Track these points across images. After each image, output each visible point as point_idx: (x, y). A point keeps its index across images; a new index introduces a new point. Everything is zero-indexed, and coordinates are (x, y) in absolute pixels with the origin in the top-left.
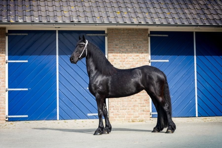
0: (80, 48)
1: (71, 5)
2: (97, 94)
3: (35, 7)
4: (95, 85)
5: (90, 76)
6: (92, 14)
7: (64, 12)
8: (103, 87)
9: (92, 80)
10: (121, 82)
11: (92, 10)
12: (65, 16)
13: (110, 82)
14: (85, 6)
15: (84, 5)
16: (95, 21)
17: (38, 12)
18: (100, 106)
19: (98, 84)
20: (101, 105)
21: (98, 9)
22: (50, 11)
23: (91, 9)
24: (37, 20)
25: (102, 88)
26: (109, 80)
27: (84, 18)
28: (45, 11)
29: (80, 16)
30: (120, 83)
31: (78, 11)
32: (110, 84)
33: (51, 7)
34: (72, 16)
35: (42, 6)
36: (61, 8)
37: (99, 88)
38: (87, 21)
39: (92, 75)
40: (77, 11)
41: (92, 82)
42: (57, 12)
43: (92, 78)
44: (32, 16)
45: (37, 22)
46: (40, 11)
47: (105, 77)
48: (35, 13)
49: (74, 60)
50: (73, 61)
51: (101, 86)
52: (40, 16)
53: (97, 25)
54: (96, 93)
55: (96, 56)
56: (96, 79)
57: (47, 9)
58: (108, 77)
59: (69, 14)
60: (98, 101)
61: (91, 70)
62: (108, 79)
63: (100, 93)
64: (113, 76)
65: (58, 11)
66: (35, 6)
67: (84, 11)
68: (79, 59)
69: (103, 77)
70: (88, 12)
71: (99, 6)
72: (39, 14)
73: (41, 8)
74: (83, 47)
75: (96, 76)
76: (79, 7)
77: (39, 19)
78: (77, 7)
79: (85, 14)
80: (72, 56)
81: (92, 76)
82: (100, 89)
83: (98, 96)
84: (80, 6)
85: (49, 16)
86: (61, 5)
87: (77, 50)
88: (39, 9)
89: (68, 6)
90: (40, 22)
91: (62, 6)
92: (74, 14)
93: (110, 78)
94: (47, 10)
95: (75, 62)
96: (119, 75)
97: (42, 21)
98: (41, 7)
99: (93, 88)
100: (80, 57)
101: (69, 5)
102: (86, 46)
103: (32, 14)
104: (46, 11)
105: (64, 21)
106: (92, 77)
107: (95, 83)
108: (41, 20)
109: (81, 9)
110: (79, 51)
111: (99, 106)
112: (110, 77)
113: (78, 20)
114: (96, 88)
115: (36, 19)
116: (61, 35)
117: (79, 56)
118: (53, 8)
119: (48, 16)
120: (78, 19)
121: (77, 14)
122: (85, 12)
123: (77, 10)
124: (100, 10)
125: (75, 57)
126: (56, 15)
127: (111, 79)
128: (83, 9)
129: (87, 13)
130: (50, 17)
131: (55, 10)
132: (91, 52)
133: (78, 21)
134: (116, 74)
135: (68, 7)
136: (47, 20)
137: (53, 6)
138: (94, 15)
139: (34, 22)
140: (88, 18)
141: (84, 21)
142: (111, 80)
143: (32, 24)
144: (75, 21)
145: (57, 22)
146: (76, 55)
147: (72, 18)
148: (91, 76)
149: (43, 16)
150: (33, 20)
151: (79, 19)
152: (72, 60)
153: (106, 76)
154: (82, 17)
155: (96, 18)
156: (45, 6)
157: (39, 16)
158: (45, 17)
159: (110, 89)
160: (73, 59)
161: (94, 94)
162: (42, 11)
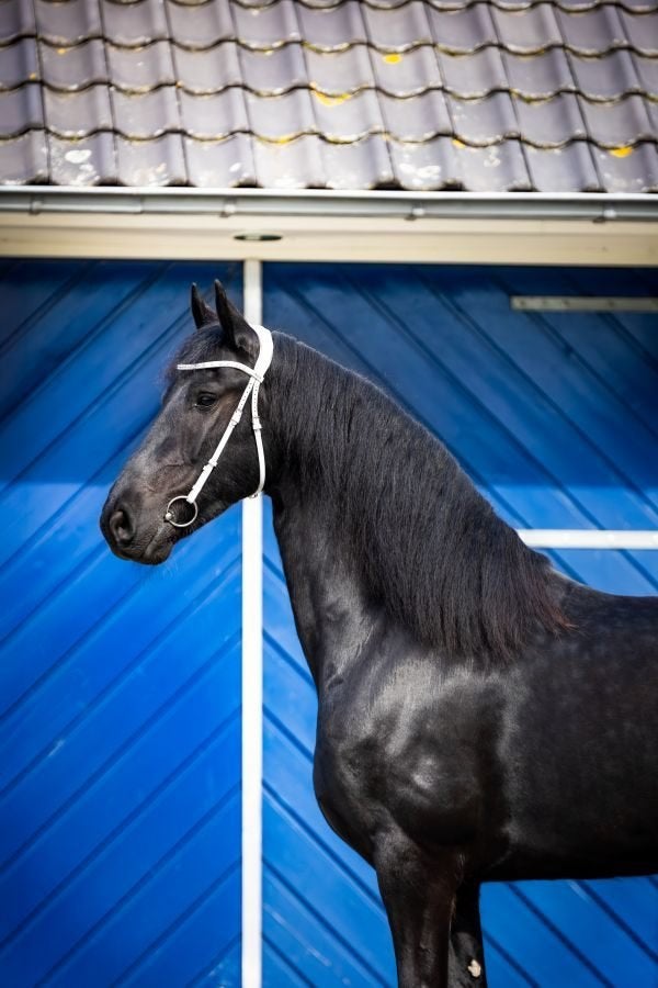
0: (196, 414)
1: (375, 41)
2: (394, 840)
3: (62, 51)
4: (370, 747)
5: (326, 671)
6: (564, 117)
7: (319, 100)
8: (448, 770)
9: (336, 703)
10: (628, 725)
11: (563, 86)
12: (322, 138)
13: (510, 724)
14: (501, 47)
15: (491, 37)
16: (592, 180)
17: (84, 96)
18: (417, 949)
19: (396, 745)
20: (428, 944)
21: (618, 74)
22: (190, 93)
23: (554, 75)
24: (76, 168)
25: (438, 784)
26: (501, 705)
27: (494, 150)
28: (146, 88)
29: (454, 136)
30: (611, 733)
31: (439, 94)
32: (516, 742)
33: (200, 55)
34: (384, 138)
35: (118, 46)
36: (288, 67)
37: (408, 782)
38: (523, 181)
39: (344, 656)
40: (429, 90)
41: (340, 726)
42: (251, 98)
43: (339, 689)
44: (38, 136)
45: (79, 184)
46: (101, 90)
47: (464, 677)
48: (63, 110)
49: (142, 529)
50: (127, 543)
51: (429, 762)
52: (107, 137)
53: (611, 213)
54: (379, 826)
55: (353, 480)
56: (376, 691)
57: (167, 73)
58: (495, 677)
59: (364, 114)
60: (401, 899)
61: (330, 608)
62: (490, 692)
63: (421, 824)
64: (542, 662)
65: (264, 90)
66: (59, 46)
67: (494, 92)
68: (186, 511)
69: (444, 678)
70: (529, 101)
71: (630, 49)
72: (94, 114)
73: (114, 65)
74: (228, 401)
75: (375, 669)
76: (452, 54)
77: (97, 160)
78: (427, 52)
79: (500, 120)
80: (117, 492)
81: (340, 671)
82: (419, 790)
83: (403, 858)
84: (453, 49)
85: (183, 133)
86: (294, 35)
87: (163, 435)
88: (100, 73)
89: (352, 46)
90: (102, 184)
91: (301, 43)
92: (407, 119)
93: (512, 686)
94: (163, 79)
95: (149, 551)
96: (602, 649)
97: (124, 179)
98: (112, 51)
99: (351, 779)
100: (192, 498)
101: (360, 35)
102: (254, 386)
103: (36, 118)
104: (158, 87)
105: (317, 179)
106: (339, 681)
107: (367, 729)
108: (111, 172)
109: (466, 77)
110: (190, 436)
111: (409, 951)
112: (516, 672)
113: (444, 172)
114: (380, 779)
115: (74, 156)
116: (285, 300)
117: (187, 491)
118: (222, 65)
119: (176, 138)
120: (441, 160)
121: (430, 115)
122: (504, 96)
123: (435, 81)
124: (636, 85)
125: (148, 501)
126: (241, 123)
127: (525, 689)
128: (488, 72)
129: (521, 106)
130: (189, 142)
131: (239, 80)
132: (307, 440)
133: (438, 184)
134: (573, 647)
135: (348, 55)
136: (168, 169)
137: (219, 42)
138: (579, 131)
139: (48, 182)
140: (530, 150)
141: (497, 181)
142: (521, 699)
143: (36, 205)
144: (416, 183)
145: (254, 185)
146: (154, 482)
147: (383, 156)
148: (332, 669)
149: (131, 134)
150: (42, 172)
151: (453, 162)
152: (122, 534)
153: (480, 668)
154: (476, 146)
155: (601, 157)
156: (144, 45)
157: (96, 132)
158: (152, 138)
159: (513, 788)
160: (125, 523)
161: (361, 839)
162: (119, 90)
